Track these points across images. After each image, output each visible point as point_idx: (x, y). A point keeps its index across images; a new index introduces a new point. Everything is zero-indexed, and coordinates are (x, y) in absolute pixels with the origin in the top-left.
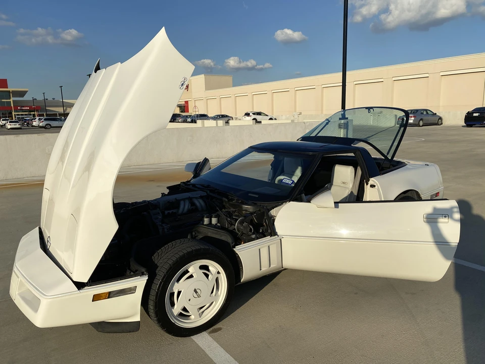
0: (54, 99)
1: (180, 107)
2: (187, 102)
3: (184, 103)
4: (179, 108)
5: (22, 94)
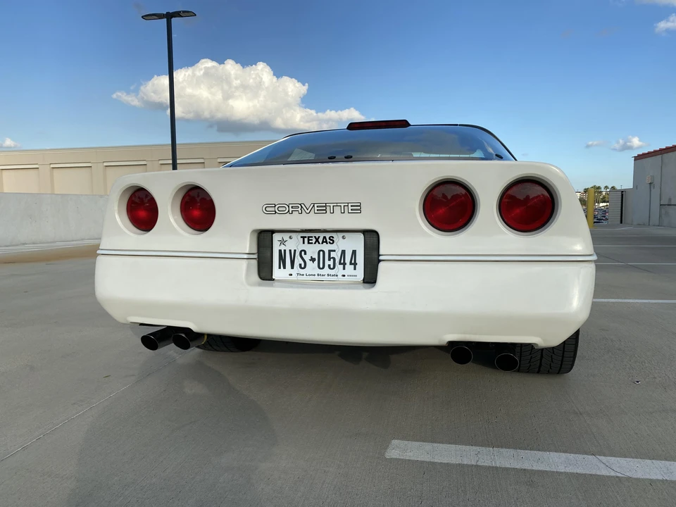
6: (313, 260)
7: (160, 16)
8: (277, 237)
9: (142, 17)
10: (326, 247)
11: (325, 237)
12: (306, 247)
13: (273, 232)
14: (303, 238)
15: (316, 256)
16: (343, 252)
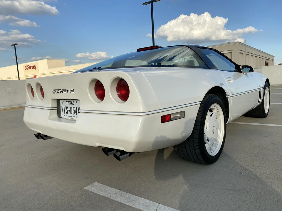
3: (33, 77)
6: (69, 110)
7: (148, 3)
8: (61, 101)
9: (142, 5)
10: (72, 106)
11: (72, 102)
12: (68, 105)
13: (60, 100)
14: (67, 102)
15: (70, 109)
16: (76, 107)
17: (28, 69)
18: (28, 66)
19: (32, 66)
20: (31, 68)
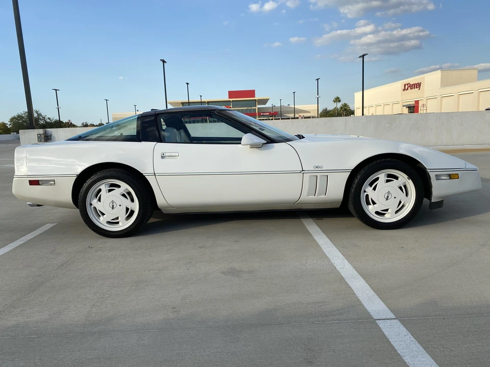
0: (289, 105)
1: (409, 107)
2: (417, 102)
3: (414, 103)
4: (407, 109)
5: (264, 101)
17: (408, 89)
18: (408, 84)
19: (414, 84)
20: (412, 88)
